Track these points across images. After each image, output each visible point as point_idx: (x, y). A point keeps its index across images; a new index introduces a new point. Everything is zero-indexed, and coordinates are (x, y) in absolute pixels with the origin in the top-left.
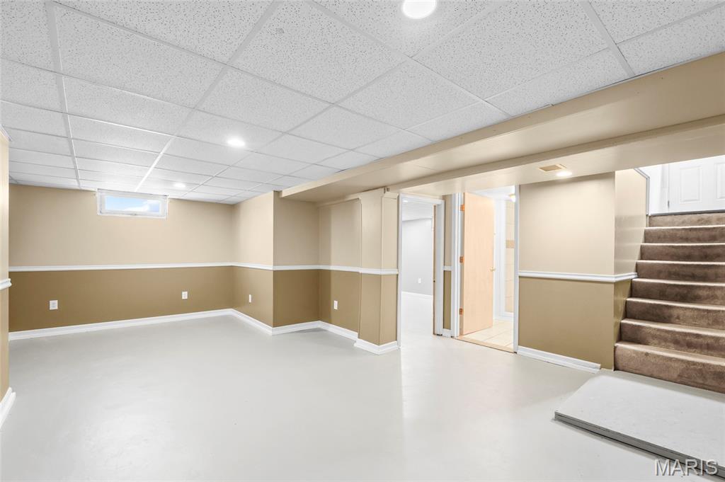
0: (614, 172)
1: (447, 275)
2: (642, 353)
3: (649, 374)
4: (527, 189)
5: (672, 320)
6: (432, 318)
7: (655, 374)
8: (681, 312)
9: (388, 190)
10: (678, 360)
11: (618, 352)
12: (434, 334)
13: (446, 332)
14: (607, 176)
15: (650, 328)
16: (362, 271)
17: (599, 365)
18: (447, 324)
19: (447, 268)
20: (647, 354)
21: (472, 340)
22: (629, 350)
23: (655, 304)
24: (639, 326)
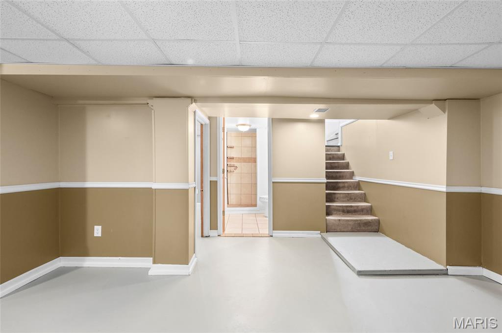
0: (324, 120)
1: (214, 185)
2: (337, 220)
3: (339, 231)
4: (276, 122)
5: (336, 200)
6: (200, 223)
7: (343, 230)
8: (339, 195)
9: (195, 101)
10: (352, 220)
11: (328, 222)
12: (202, 236)
13: (213, 233)
14: (321, 122)
15: (333, 206)
16: (154, 186)
17: (319, 232)
18: (214, 226)
19: (214, 179)
20: (339, 220)
21: (235, 234)
22: (332, 219)
23: (329, 193)
24: (329, 205)
